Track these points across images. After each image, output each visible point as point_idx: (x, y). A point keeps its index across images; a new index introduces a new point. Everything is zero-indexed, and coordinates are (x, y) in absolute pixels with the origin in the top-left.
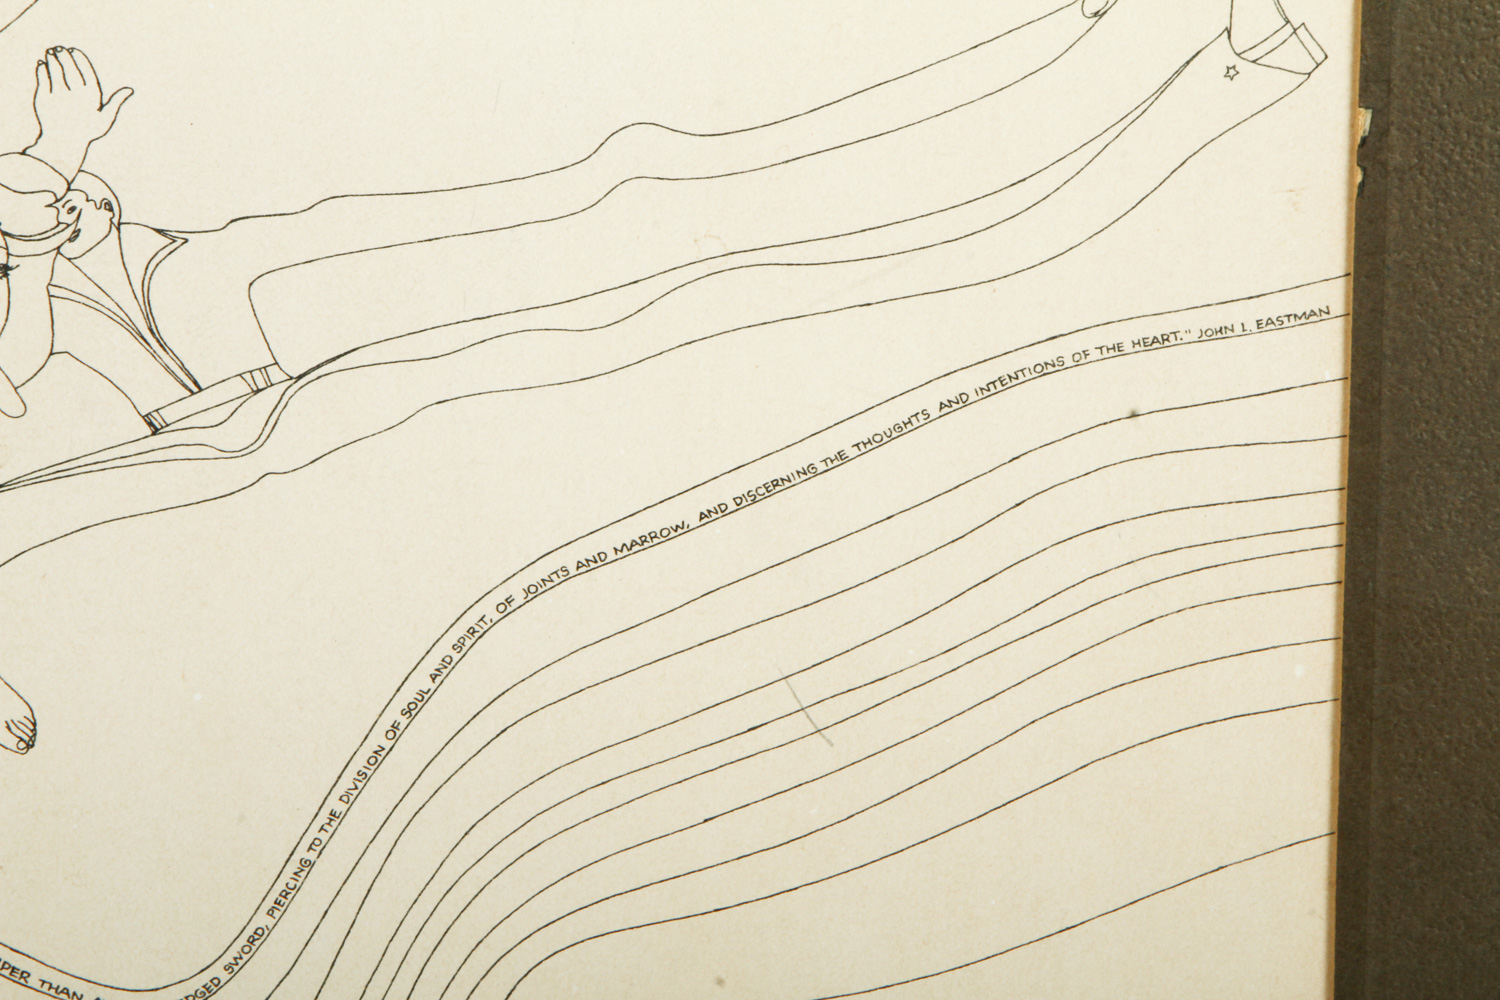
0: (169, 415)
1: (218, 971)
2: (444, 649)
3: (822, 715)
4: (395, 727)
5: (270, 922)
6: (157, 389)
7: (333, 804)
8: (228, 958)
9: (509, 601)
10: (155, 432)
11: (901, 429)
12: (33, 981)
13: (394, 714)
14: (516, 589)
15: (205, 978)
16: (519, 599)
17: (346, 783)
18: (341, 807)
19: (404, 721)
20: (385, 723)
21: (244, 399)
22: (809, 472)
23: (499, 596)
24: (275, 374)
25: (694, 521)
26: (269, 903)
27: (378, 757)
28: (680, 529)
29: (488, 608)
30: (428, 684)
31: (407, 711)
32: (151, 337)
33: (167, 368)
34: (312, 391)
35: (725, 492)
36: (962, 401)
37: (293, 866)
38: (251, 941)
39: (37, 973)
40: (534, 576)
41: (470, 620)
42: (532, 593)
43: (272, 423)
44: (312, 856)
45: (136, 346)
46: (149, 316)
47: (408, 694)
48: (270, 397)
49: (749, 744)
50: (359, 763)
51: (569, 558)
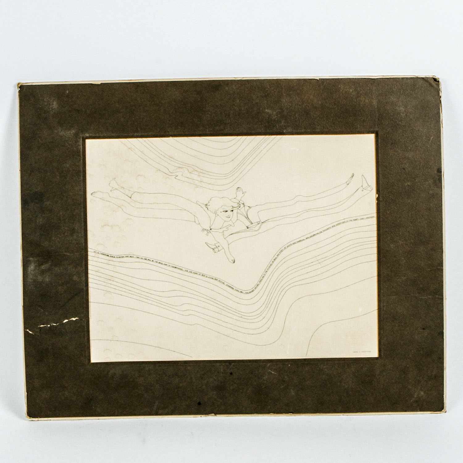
0: (249, 226)
1: (254, 289)
2: (278, 253)
3: (320, 261)
4: (273, 261)
5: (259, 283)
6: (248, 224)
7: (266, 270)
8: (255, 287)
9: (285, 247)
10: (248, 228)
11: (328, 229)
12: (234, 289)
13: (273, 260)
14: (286, 246)
15: (252, 289)
16: (286, 247)
17: (268, 267)
18: (267, 270)
19: (274, 261)
20: (272, 261)
21: (257, 225)
22: (318, 234)
23: (284, 247)
24: (260, 222)
25: (305, 239)
26: (259, 281)
27: (271, 265)
28: (304, 240)
29: (283, 248)
30: (276, 257)
31: (274, 260)
32: (247, 218)
33: (249, 221)
34: (264, 224)
35: (309, 236)
36: (334, 226)
37: (262, 277)
38: (257, 285)
39: (235, 288)
40: (288, 245)
41: (281, 250)
42: (288, 247)
43: (260, 227)
44: (264, 276)
45: (245, 218)
46: (247, 215)
47: (274, 258)
48: (260, 224)
49: (312, 264)
50: (269, 265)
51: (292, 243)
